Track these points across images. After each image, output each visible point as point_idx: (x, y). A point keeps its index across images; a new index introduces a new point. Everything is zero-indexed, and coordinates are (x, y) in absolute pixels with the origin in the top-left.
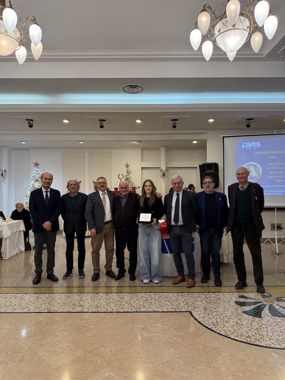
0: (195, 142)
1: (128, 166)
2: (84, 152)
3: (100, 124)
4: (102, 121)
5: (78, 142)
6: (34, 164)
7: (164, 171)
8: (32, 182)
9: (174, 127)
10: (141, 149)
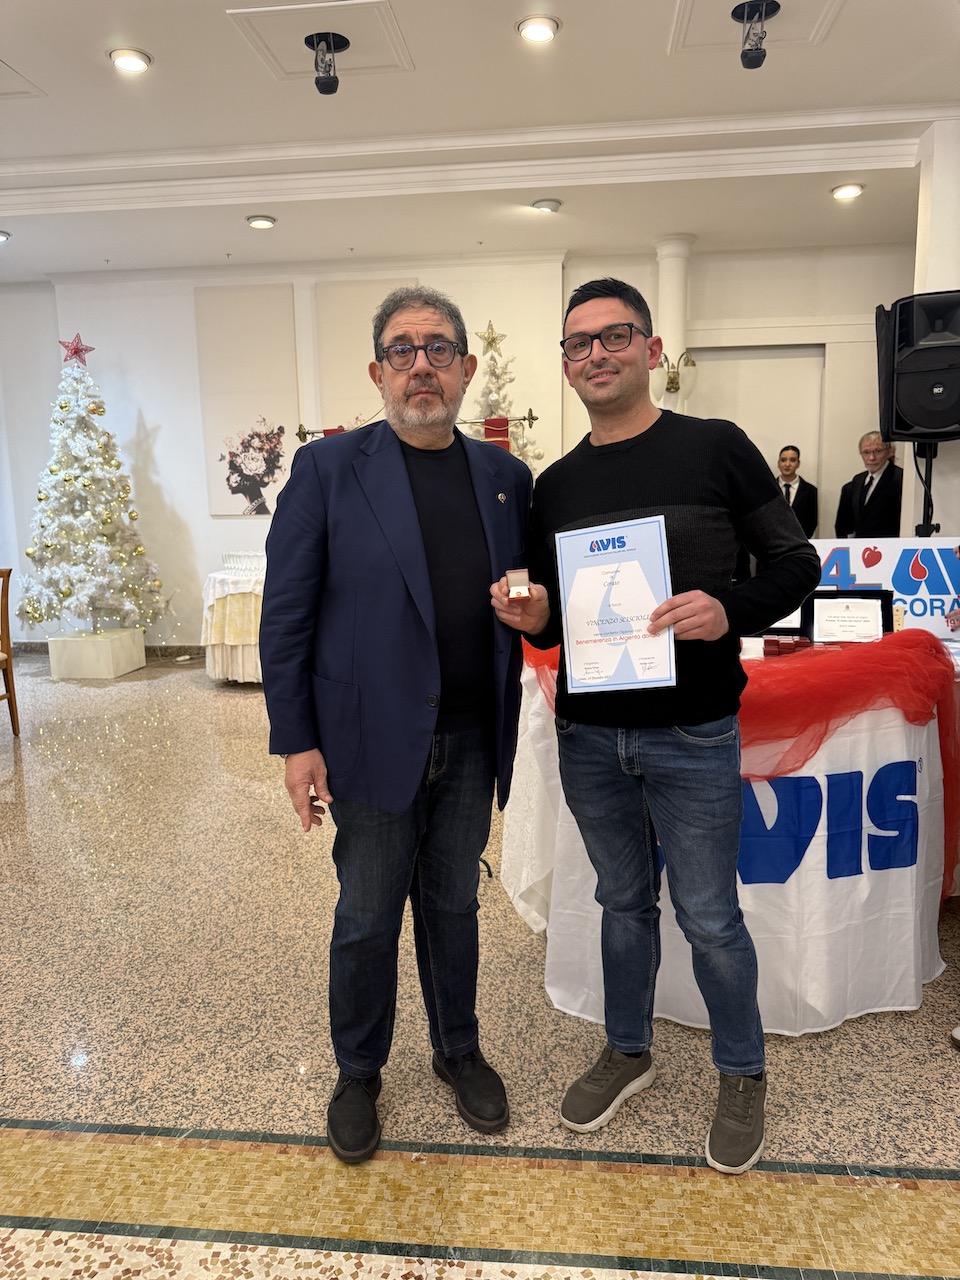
0: (847, 194)
1: (494, 340)
2: (292, 286)
3: (317, 70)
4: (329, 49)
5: (247, 223)
6: (66, 347)
7: (673, 367)
8: (60, 434)
9: (753, 59)
10: (563, 258)
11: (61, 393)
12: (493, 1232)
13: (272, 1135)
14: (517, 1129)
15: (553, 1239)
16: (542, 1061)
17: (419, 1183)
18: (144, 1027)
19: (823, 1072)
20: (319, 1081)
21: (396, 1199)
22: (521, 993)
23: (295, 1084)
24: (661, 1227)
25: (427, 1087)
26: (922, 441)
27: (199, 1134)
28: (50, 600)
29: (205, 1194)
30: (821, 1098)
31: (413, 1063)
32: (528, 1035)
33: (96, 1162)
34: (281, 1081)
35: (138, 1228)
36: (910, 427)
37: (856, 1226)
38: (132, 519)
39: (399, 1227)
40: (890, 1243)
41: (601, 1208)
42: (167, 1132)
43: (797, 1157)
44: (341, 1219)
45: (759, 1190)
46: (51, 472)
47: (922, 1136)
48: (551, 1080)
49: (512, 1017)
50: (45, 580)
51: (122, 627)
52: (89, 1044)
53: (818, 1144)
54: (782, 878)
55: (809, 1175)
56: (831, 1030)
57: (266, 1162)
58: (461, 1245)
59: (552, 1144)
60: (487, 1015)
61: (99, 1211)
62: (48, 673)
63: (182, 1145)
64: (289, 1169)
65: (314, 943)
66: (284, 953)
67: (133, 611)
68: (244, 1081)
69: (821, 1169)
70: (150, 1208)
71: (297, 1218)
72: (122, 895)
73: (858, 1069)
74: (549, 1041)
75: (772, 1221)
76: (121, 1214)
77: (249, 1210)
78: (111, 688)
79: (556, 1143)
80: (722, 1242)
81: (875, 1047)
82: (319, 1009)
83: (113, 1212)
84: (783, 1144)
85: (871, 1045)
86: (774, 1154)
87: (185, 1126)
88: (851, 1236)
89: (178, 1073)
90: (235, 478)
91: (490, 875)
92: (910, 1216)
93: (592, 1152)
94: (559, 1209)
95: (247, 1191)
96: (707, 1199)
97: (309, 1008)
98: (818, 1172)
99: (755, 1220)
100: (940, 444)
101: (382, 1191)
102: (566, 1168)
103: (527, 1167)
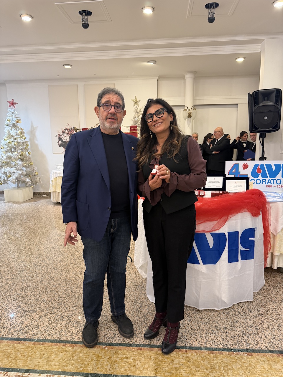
0: (240, 60)
1: (137, 102)
2: (77, 85)
3: (82, 21)
4: (86, 15)
5: (63, 66)
6: (9, 103)
7: (190, 110)
8: (7, 129)
9: (211, 20)
10: (157, 78)
11: (8, 116)
12: (125, 370)
13: (61, 341)
14: (135, 338)
15: (143, 372)
16: (144, 317)
17: (105, 355)
18: (25, 308)
19: (226, 320)
20: (76, 324)
21: (97, 360)
22: (139, 297)
23: (69, 325)
24: (176, 368)
25: (109, 325)
26: (261, 132)
27: (39, 340)
28: (4, 178)
29: (40, 359)
30: (225, 328)
31: (105, 318)
32: (140, 310)
33: (8, 349)
34: (65, 324)
35: (19, 370)
36: (258, 129)
37: (234, 367)
38: (29, 154)
39: (98, 368)
40: (243, 372)
41: (158, 362)
42: (30, 340)
43: (217, 346)
44: (80, 366)
45: (205, 357)
46: (5, 140)
47: (254, 339)
48: (146, 323)
49: (135, 304)
50: (3, 172)
51: (26, 186)
52: (8, 313)
53: (224, 342)
54: (215, 263)
55: (220, 352)
56: (230, 308)
57: (59, 349)
58: (116, 374)
59: (145, 343)
60: (128, 304)
61: (7, 365)
62: (4, 200)
63: (34, 344)
64: (66, 351)
65: (78, 282)
66: (69, 285)
67: (29, 182)
68: (54, 324)
69: (224, 350)
70: (23, 363)
71: (67, 366)
72: (21, 267)
73: (237, 319)
74: (146, 311)
75: (209, 366)
76: (14, 365)
77: (53, 364)
78: (22, 204)
79: (146, 342)
80: (194, 372)
81: (242, 313)
82: (78, 302)
83: (11, 365)
84: (214, 342)
85: (241, 312)
86: (210, 345)
87: (35, 338)
88: (232, 370)
89: (34, 322)
90: (60, 142)
91: (132, 261)
92: (250, 364)
93: (157, 345)
94: (146, 363)
95: (53, 358)
96: (190, 359)
97: (75, 302)
98: (223, 351)
99: (204, 365)
100: (266, 134)
101: (93, 358)
102: (148, 350)
103: (137, 350)
